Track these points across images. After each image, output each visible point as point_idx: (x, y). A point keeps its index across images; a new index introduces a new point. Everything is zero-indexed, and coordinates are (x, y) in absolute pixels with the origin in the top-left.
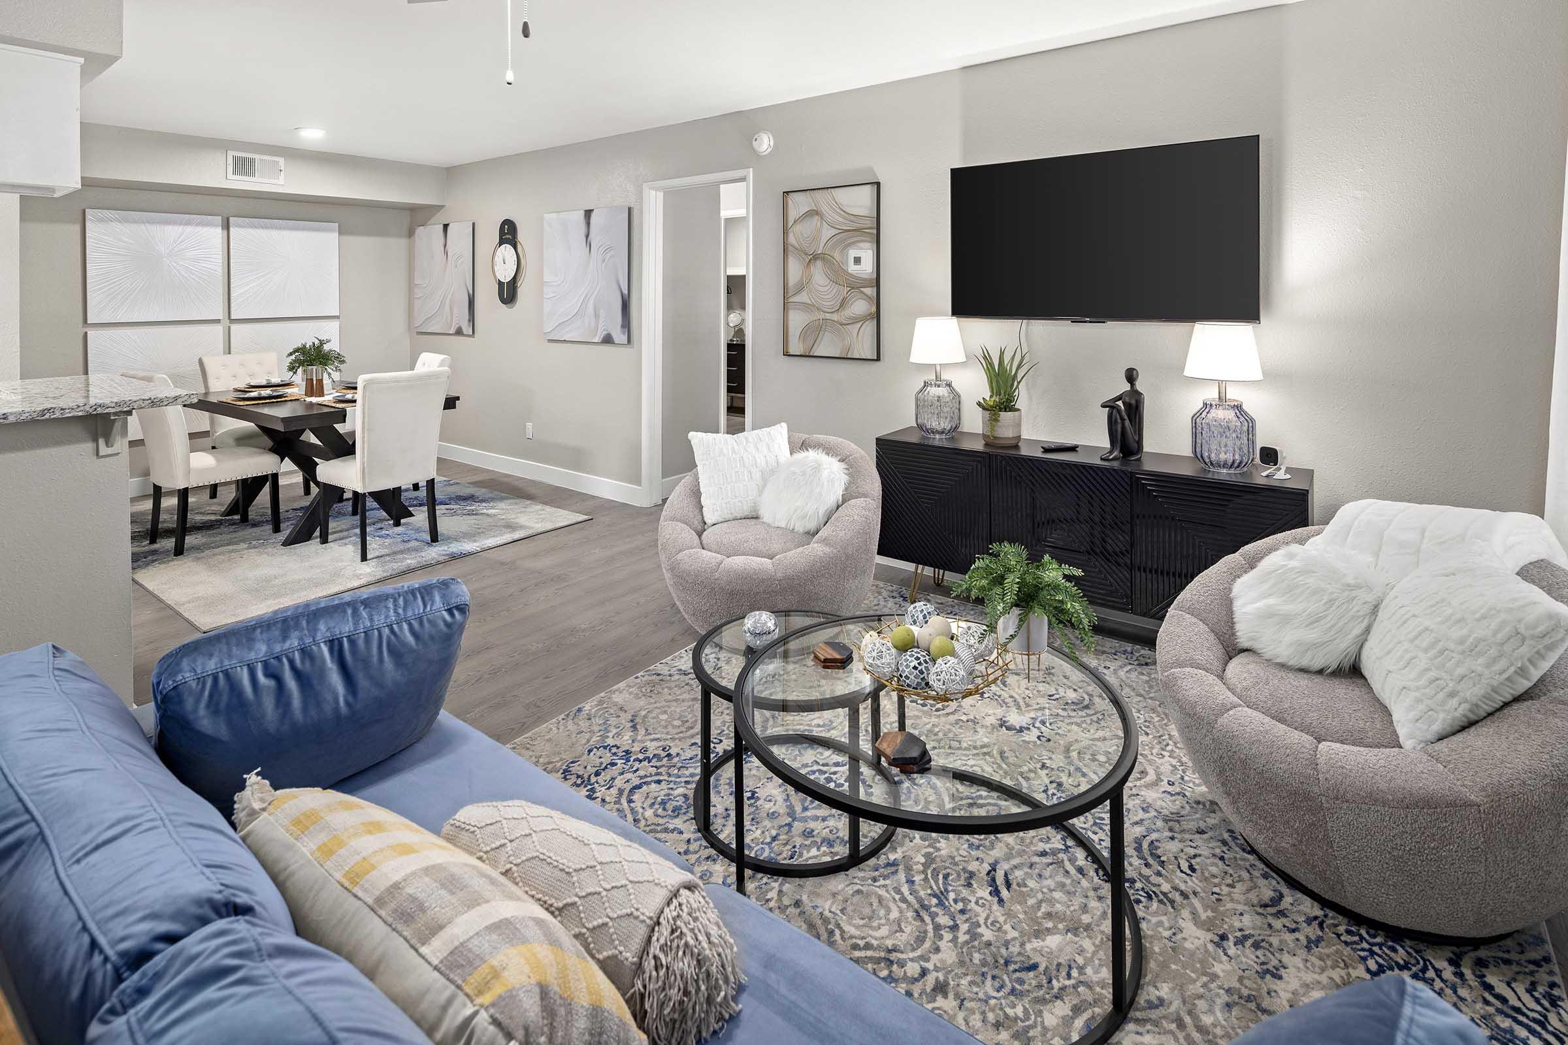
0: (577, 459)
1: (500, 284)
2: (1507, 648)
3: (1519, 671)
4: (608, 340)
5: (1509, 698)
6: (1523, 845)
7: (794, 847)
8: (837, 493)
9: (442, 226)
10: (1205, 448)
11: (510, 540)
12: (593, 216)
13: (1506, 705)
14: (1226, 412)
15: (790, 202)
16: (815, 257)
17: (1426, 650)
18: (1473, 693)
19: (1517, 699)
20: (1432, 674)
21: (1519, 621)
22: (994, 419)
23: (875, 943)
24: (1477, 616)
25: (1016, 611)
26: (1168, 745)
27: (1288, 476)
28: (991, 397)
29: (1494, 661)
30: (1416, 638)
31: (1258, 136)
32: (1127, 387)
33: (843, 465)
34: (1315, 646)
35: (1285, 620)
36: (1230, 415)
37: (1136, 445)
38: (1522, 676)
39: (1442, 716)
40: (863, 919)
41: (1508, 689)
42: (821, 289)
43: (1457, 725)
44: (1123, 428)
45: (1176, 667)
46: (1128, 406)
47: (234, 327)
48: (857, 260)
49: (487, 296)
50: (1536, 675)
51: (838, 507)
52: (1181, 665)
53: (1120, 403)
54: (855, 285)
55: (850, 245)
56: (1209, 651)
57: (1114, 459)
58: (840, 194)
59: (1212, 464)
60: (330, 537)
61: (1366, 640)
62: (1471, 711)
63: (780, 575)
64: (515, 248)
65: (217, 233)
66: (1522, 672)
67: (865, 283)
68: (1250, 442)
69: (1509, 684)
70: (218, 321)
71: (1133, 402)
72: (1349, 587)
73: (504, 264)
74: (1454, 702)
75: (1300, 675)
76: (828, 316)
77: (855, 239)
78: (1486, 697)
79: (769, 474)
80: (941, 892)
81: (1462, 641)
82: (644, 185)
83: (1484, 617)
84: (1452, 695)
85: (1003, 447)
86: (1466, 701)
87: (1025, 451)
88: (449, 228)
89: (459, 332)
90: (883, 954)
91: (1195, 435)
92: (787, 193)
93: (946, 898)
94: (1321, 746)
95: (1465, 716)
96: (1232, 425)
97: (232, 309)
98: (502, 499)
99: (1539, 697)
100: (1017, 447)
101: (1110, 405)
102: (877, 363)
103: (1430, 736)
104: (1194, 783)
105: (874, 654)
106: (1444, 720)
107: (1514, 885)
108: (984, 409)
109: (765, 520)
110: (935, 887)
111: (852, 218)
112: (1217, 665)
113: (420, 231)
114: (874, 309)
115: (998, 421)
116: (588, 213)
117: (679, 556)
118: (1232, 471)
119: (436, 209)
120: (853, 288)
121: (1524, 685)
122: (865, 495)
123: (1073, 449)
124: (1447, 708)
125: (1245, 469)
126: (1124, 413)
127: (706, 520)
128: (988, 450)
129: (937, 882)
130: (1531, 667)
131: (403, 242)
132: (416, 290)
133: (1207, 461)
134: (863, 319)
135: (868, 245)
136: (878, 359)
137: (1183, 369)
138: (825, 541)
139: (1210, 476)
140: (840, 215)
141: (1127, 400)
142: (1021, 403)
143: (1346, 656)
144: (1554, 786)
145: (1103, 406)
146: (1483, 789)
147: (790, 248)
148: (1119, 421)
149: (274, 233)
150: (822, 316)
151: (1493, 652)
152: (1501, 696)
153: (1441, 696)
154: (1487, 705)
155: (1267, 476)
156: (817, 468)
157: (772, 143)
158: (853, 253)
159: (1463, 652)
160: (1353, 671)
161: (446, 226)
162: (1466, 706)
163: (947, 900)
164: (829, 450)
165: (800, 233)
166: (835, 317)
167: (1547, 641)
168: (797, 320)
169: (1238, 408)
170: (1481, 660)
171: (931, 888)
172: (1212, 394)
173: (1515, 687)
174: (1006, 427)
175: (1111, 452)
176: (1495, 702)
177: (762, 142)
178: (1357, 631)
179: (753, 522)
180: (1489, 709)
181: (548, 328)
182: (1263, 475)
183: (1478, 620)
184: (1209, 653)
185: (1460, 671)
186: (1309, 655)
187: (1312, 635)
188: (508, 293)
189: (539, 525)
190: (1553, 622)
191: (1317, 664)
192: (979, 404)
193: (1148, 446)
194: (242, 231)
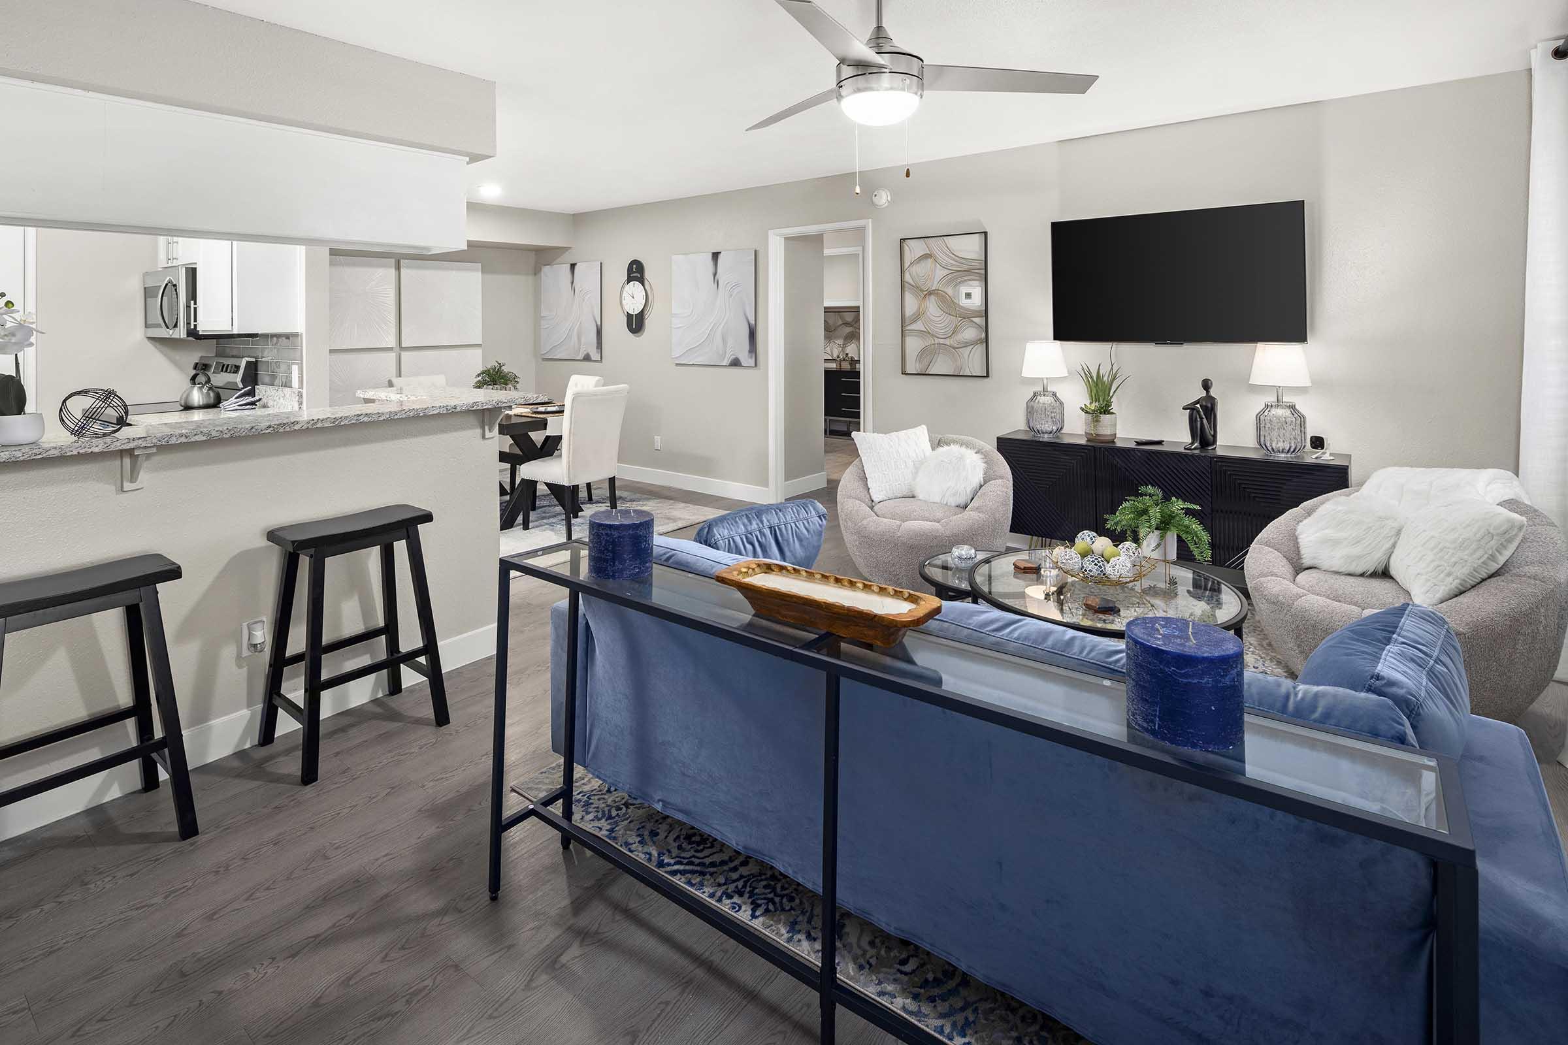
0: (704, 466)
1: (629, 316)
2: (1483, 542)
3: (1490, 557)
4: (736, 363)
5: (1485, 576)
6: (1494, 658)
8: (978, 477)
9: (569, 265)
10: (1268, 438)
11: (676, 528)
12: (721, 258)
13: (1484, 580)
14: (1284, 410)
15: (906, 248)
16: (930, 293)
17: (1432, 550)
18: (1462, 572)
19: (1490, 577)
20: (1436, 563)
21: (1490, 526)
22: (1096, 421)
24: (1464, 525)
25: (1157, 533)
26: (1250, 648)
27: (1332, 458)
28: (1091, 403)
29: (1475, 551)
30: (1425, 544)
31: (1303, 201)
32: (1204, 394)
33: (979, 456)
34: (1359, 557)
35: (1335, 543)
36: (1287, 412)
37: (1211, 438)
38: (1493, 561)
39: (1443, 588)
41: (1484, 569)
42: (932, 318)
43: (1452, 593)
44: (1202, 424)
45: (1261, 577)
46: (1204, 408)
47: (404, 355)
48: (968, 295)
49: (616, 327)
50: (1502, 560)
51: (981, 486)
52: (1265, 576)
53: (1198, 406)
54: (966, 316)
55: (960, 282)
56: (1285, 568)
57: (1195, 449)
58: (951, 241)
59: (1273, 451)
60: (531, 525)
61: (1393, 552)
62: (1461, 584)
63: (948, 533)
64: (643, 285)
65: (392, 272)
66: (1492, 558)
67: (976, 314)
68: (1303, 433)
69: (1485, 566)
70: (391, 349)
71: (1209, 405)
72: (1381, 518)
73: (633, 298)
74: (1450, 579)
75: (1349, 577)
76: (942, 341)
77: (965, 278)
78: (1471, 574)
79: (919, 465)
81: (1454, 542)
82: (770, 232)
83: (1468, 525)
84: (1449, 575)
85: (1102, 443)
86: (1457, 578)
87: (1119, 444)
88: (577, 268)
89: (587, 358)
91: (1259, 429)
92: (904, 239)
94: (1364, 611)
95: (1457, 588)
96: (1288, 420)
97: (403, 339)
98: (648, 499)
99: (1504, 574)
100: (1113, 442)
101: (1191, 408)
102: (986, 380)
103: (1435, 601)
104: (1272, 668)
105: (1067, 557)
106: (1444, 590)
107: (1488, 685)
108: (1087, 412)
109: (920, 497)
111: (962, 261)
112: (1289, 576)
113: (546, 269)
114: (983, 335)
115: (1100, 421)
116: (716, 256)
117: (865, 522)
118: (1289, 455)
119: (560, 251)
120: (964, 318)
121: (1494, 567)
122: (1001, 478)
123: (1160, 443)
124: (1445, 583)
125: (1299, 454)
126: (1202, 413)
127: (874, 498)
128: (1089, 444)
130: (1497, 554)
131: (530, 278)
132: (543, 322)
133: (1270, 449)
134: (974, 343)
135: (977, 283)
136: (988, 376)
137: (1249, 380)
138: (977, 509)
139: (1272, 458)
140: (954, 260)
141: (1204, 404)
142: (1114, 408)
143: (1379, 563)
144: (1511, 621)
145: (1184, 409)
146: (1467, 624)
147: (906, 285)
148: (1199, 419)
149: (427, 273)
150: (937, 341)
151: (1474, 546)
152: (1479, 573)
153: (1442, 575)
154: (1472, 580)
155: (1316, 458)
156: (961, 458)
157: (889, 199)
158: (964, 290)
159: (1455, 549)
160: (1384, 574)
161: (573, 266)
162: (1458, 581)
164: (967, 445)
165: (916, 273)
166: (948, 342)
167: (1507, 536)
168: (914, 345)
169: (1292, 407)
170: (1467, 552)
172: (1272, 399)
173: (1488, 568)
174: (1106, 428)
175: (1192, 444)
176: (1476, 579)
177: (881, 198)
178: (1388, 545)
179: (912, 499)
180: (1473, 583)
181: (676, 354)
182: (1312, 457)
183: (1464, 528)
184: (1284, 569)
185: (1453, 560)
186: (1354, 564)
187: (1357, 550)
188: (636, 323)
189: (693, 518)
190: (1510, 524)
191: (1360, 570)
192: (1082, 409)
193: (1221, 440)
194: (409, 271)
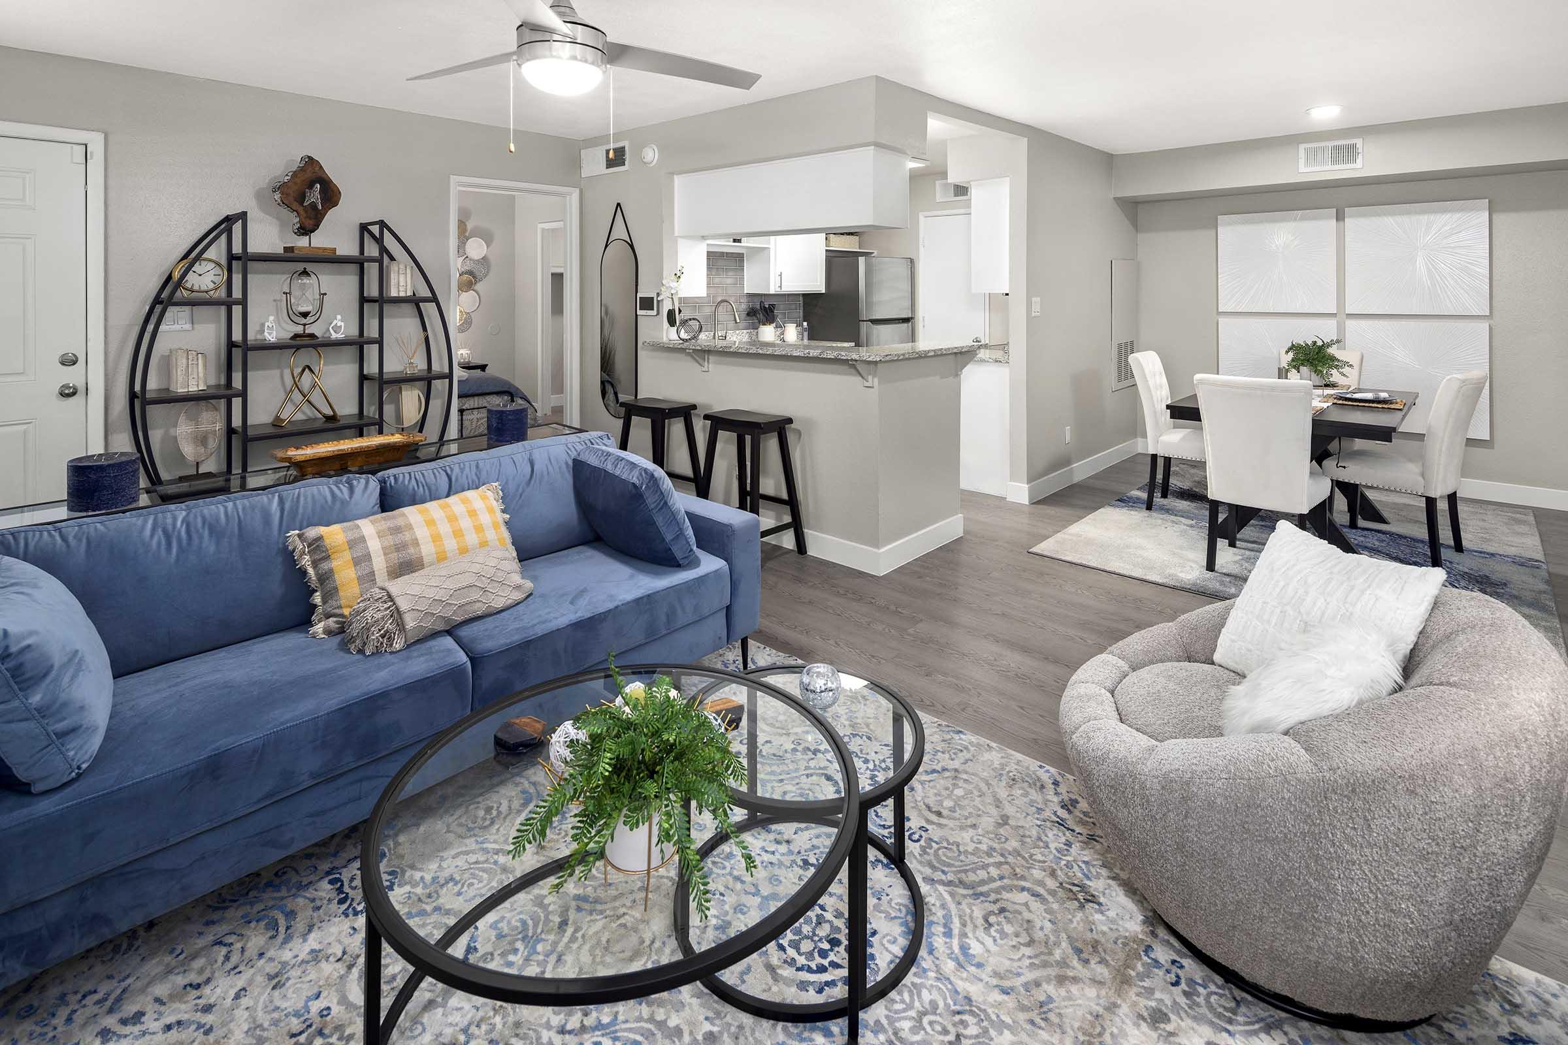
7: (722, 894)
23: (575, 946)
40: (608, 941)
80: (616, 1031)
90: (559, 949)
93: (607, 1034)
97: (1347, 304)
110: (624, 1026)
129: (630, 1030)
163: (603, 1035)
171: (626, 1021)
